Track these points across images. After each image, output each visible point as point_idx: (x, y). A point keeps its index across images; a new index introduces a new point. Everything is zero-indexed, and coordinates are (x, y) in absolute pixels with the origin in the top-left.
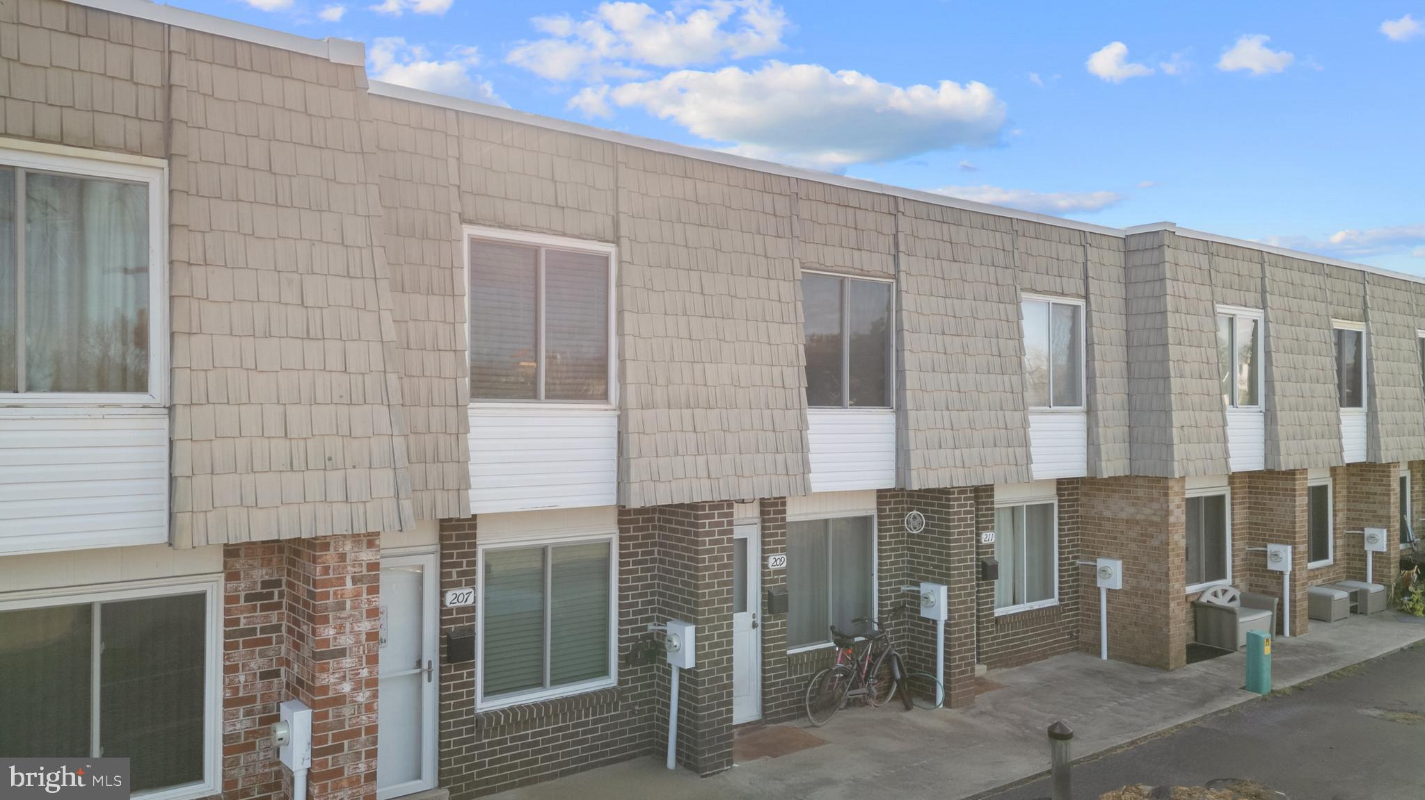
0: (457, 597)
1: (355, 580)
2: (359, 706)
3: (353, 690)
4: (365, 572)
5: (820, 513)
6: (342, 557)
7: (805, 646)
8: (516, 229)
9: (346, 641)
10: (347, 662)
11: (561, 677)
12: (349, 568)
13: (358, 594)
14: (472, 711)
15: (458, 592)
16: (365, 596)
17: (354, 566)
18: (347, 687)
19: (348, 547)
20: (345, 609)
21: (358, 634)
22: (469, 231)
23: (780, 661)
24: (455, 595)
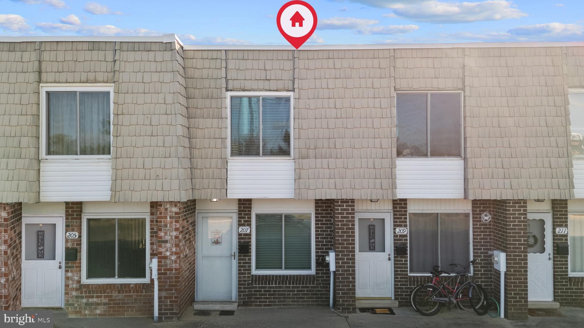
0: (243, 230)
1: (170, 218)
2: (172, 260)
3: (170, 255)
4: (174, 215)
5: (432, 210)
6: (166, 209)
7: (422, 273)
8: (250, 91)
9: (168, 238)
10: (168, 245)
11: (290, 267)
12: (169, 213)
13: (172, 222)
14: (250, 273)
15: (243, 228)
16: (174, 223)
17: (170, 213)
18: (168, 254)
19: (168, 206)
20: (167, 227)
21: (171, 236)
22: (229, 94)
23: (404, 278)
24: (242, 229)
